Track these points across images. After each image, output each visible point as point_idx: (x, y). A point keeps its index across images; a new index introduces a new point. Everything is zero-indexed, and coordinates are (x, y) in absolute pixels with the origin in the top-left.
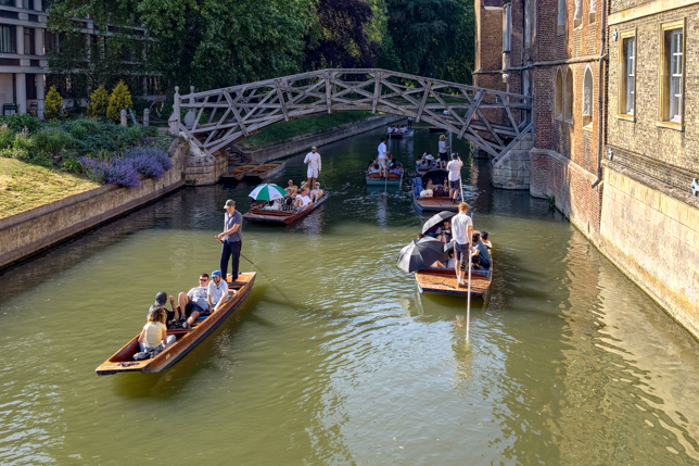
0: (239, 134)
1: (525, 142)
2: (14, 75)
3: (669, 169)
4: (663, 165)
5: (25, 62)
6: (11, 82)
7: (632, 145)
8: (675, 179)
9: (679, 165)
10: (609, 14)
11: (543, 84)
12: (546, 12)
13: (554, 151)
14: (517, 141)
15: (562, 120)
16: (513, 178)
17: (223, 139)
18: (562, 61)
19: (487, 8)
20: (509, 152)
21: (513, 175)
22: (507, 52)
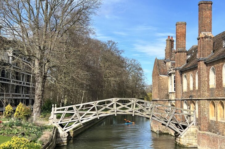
0: (78, 124)
1: (192, 129)
11: (202, 107)
12: (203, 79)
13: (210, 132)
14: (189, 128)
15: (216, 120)
16: (188, 143)
17: (72, 126)
18: (214, 98)
19: (161, 75)
20: (186, 132)
21: (189, 141)
22: (172, 93)
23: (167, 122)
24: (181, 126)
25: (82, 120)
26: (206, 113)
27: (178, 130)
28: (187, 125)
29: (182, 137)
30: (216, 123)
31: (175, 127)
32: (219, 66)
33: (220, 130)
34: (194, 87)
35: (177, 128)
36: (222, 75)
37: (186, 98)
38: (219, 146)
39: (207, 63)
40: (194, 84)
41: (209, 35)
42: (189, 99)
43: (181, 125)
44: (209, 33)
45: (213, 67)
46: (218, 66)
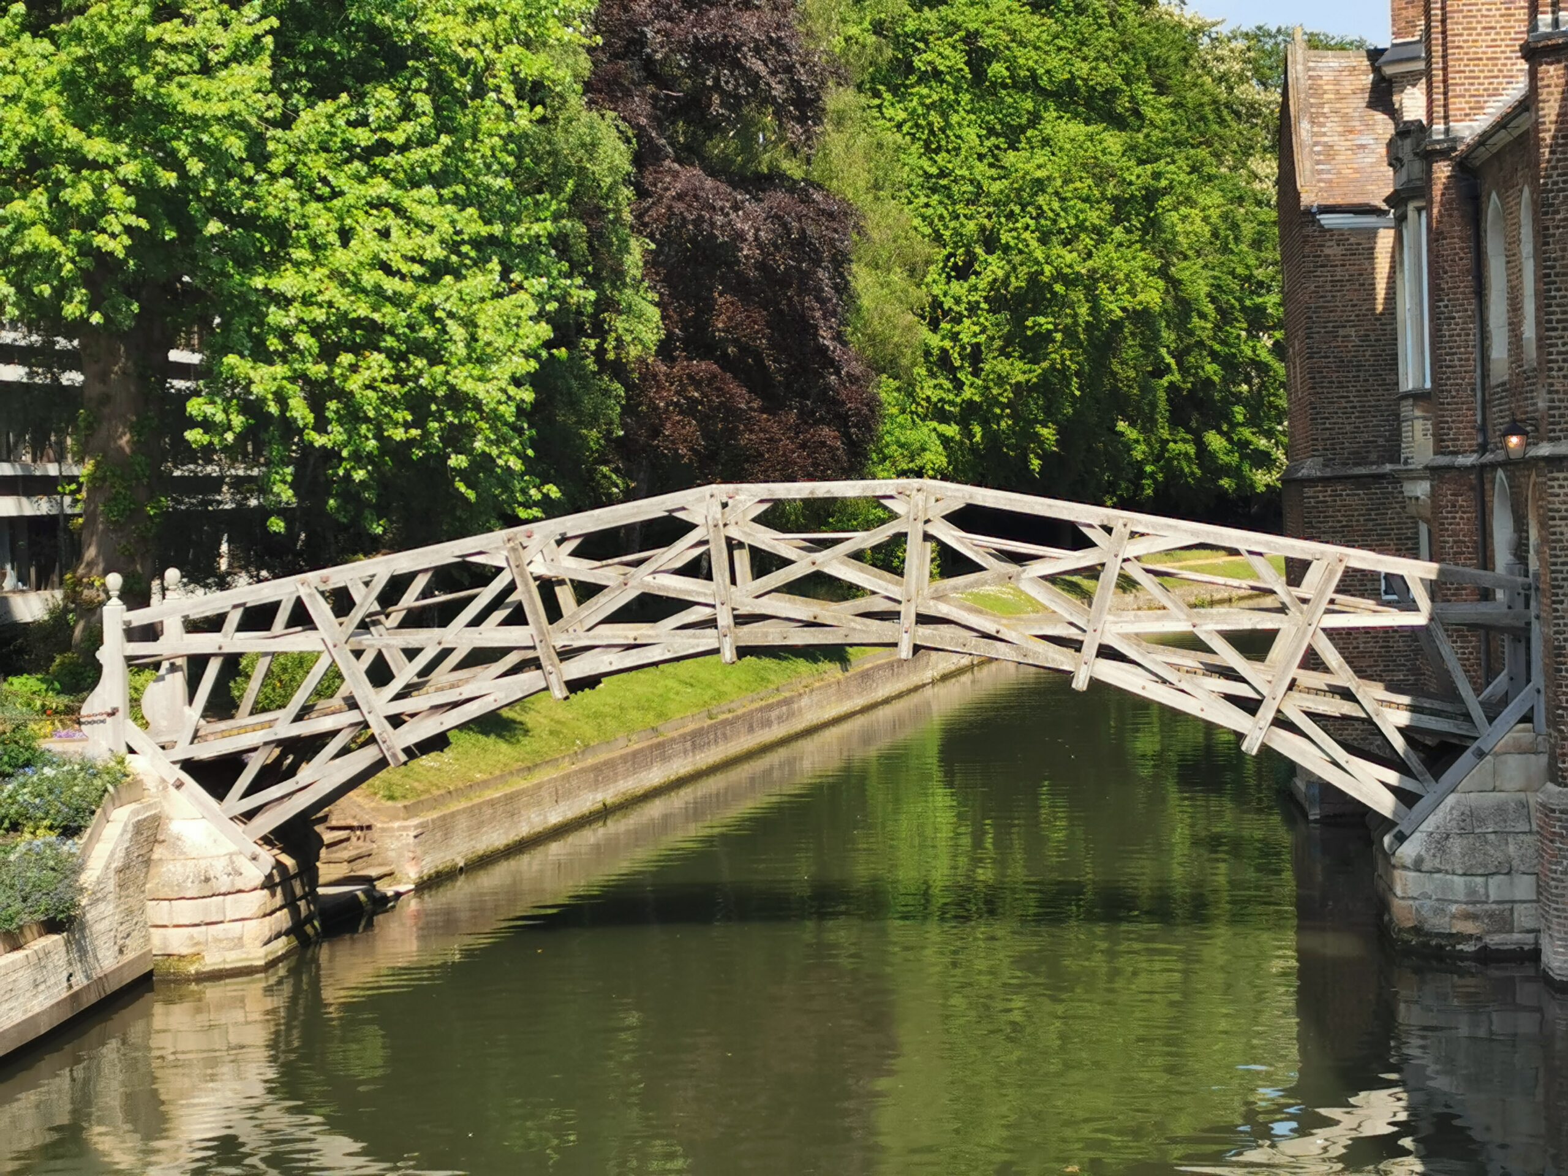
0: (366, 756)
1: (1513, 762)
14: (1481, 754)
16: (1470, 908)
19: (1329, 221)
20: (1451, 799)
21: (1471, 891)
22: (1418, 396)
23: (1250, 706)
24: (1397, 741)
25: (396, 721)
28: (1462, 729)
29: (1408, 851)
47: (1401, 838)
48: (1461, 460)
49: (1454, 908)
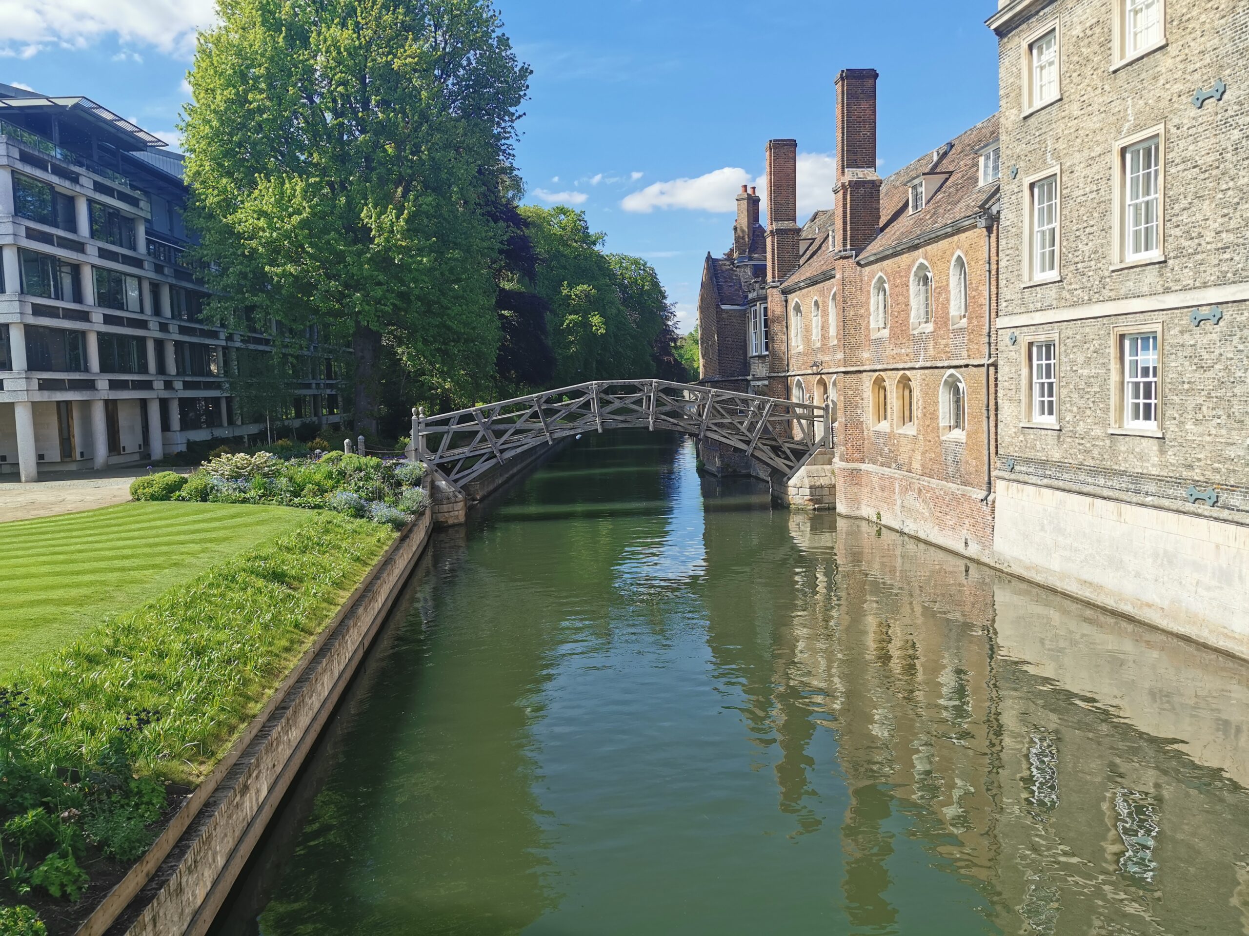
0: (493, 462)
1: (820, 457)
2: (144, 403)
3: (1138, 478)
4: (1123, 473)
5: (159, 384)
6: (138, 411)
7: (1056, 455)
8: (1152, 487)
9: (1153, 473)
10: (997, 316)
11: (852, 392)
12: (852, 313)
13: (871, 465)
14: (810, 455)
15: (888, 430)
16: (810, 498)
17: (474, 468)
18: (885, 366)
19: (723, 307)
20: (803, 468)
21: (811, 493)
22: (760, 357)
23: (748, 443)
24: (788, 452)
25: (501, 452)
26: (859, 411)
27: (780, 463)
28: (806, 448)
29: (791, 482)
30: (889, 437)
31: (773, 456)
32: (899, 272)
33: (903, 458)
34: (825, 337)
35: (777, 459)
36: (908, 297)
37: (799, 369)
38: (899, 502)
39: (862, 263)
40: (824, 327)
41: (869, 178)
42: (810, 372)
43: (789, 448)
44: (866, 171)
45: (880, 274)
46: (897, 272)
47: (789, 479)
48: (780, 374)
49: (806, 498)
